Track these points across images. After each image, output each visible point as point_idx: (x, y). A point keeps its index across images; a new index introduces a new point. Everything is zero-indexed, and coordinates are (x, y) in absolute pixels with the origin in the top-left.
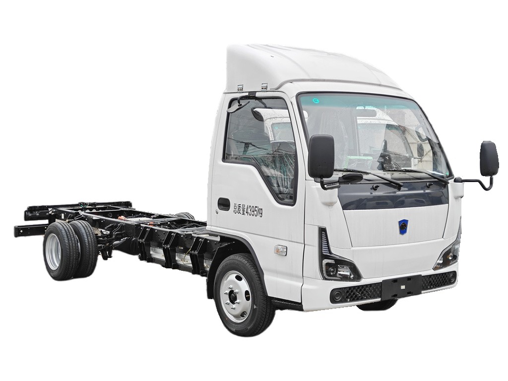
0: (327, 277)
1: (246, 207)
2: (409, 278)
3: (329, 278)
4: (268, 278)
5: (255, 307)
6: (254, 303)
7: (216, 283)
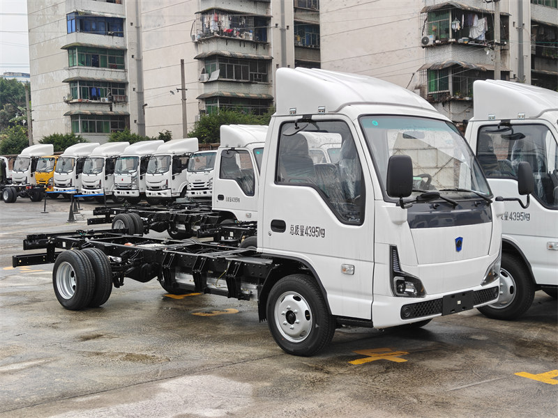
0: (397, 294)
1: (305, 229)
2: (464, 294)
3: (399, 295)
4: (331, 297)
5: (317, 326)
6: (315, 322)
7: (270, 305)
